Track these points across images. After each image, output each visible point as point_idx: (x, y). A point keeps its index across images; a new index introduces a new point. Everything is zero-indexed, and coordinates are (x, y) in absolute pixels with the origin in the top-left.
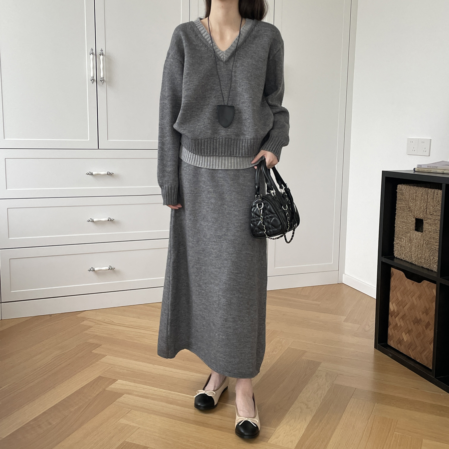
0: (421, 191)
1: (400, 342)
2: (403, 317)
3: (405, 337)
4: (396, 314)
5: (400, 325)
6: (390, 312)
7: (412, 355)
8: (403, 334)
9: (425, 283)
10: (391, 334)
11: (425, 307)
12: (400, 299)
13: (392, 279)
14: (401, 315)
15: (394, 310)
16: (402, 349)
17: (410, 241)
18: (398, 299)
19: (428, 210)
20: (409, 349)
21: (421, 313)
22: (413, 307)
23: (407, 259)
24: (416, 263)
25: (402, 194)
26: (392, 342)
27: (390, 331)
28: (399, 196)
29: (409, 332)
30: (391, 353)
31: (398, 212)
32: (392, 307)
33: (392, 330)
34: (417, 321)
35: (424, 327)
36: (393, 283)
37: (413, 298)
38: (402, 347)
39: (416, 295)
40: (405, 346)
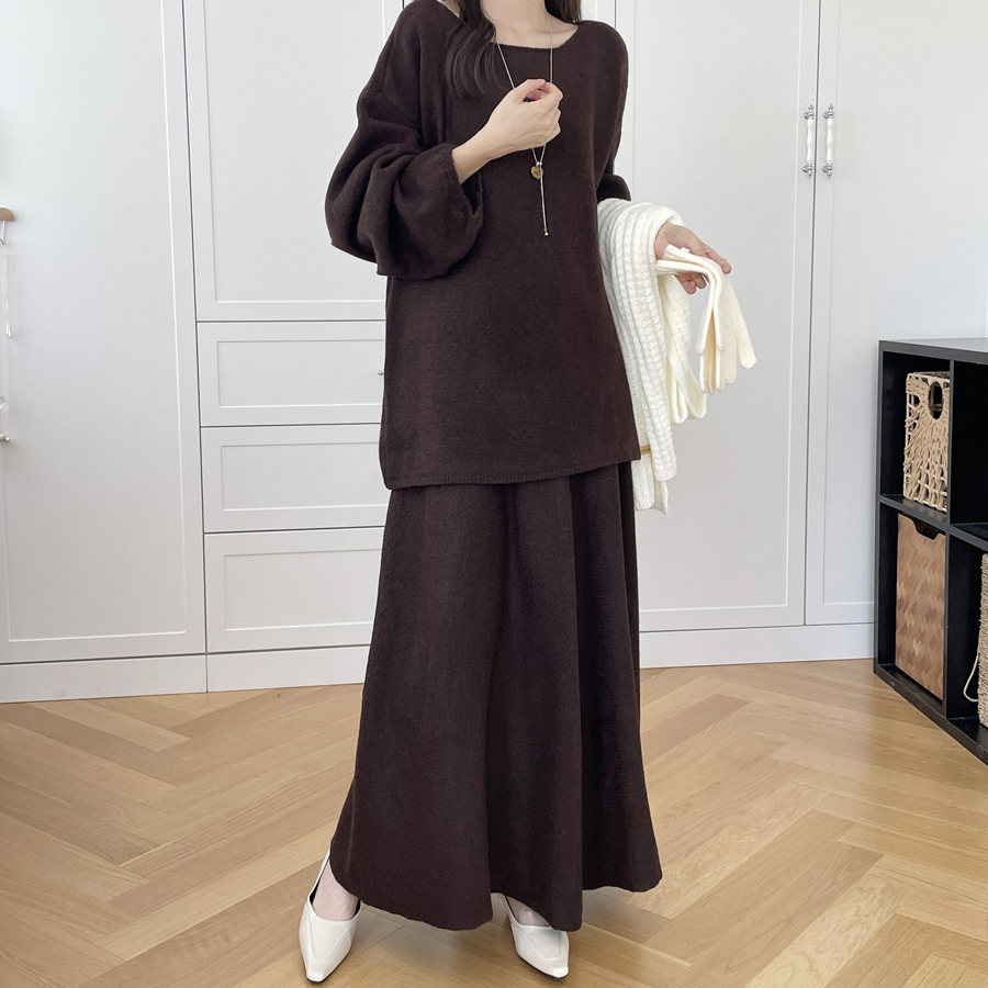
1: (910, 658)
2: (914, 610)
3: (917, 648)
4: (905, 604)
5: (910, 626)
6: (897, 599)
7: (925, 680)
8: (914, 642)
10: (899, 644)
12: (909, 575)
13: (899, 534)
14: (910, 606)
15: (903, 598)
16: (912, 672)
18: (907, 575)
20: (921, 671)
21: (935, 598)
22: (925, 589)
26: (900, 659)
27: (900, 640)
29: (921, 637)
32: (901, 591)
33: (901, 636)
34: (931, 615)
36: (901, 543)
38: (914, 667)
39: (930, 565)
40: (917, 666)
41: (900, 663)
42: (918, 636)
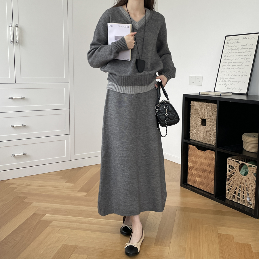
0: (204, 104)
1: (195, 182)
2: (196, 169)
3: (198, 179)
4: (192, 168)
5: (195, 173)
6: (188, 167)
7: (202, 187)
8: (197, 178)
9: (208, 151)
10: (189, 179)
11: (208, 163)
12: (194, 160)
13: (189, 150)
14: (194, 169)
15: (191, 166)
16: (196, 185)
17: (199, 131)
18: (193, 160)
19: (209, 114)
20: (200, 185)
21: (206, 166)
22: (202, 164)
23: (198, 140)
24: (203, 142)
25: (194, 106)
26: (190, 182)
27: (189, 177)
28: (192, 107)
29: (200, 176)
30: (190, 188)
31: (192, 116)
32: (190, 164)
33: (190, 176)
34: (204, 171)
35: (208, 173)
36: (190, 152)
37: (202, 159)
38: (196, 184)
39: (203, 158)
40: (198, 184)
41: (190, 183)
42: (198, 176)
